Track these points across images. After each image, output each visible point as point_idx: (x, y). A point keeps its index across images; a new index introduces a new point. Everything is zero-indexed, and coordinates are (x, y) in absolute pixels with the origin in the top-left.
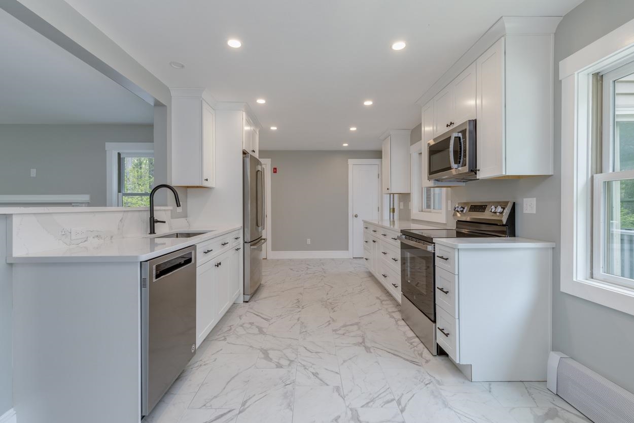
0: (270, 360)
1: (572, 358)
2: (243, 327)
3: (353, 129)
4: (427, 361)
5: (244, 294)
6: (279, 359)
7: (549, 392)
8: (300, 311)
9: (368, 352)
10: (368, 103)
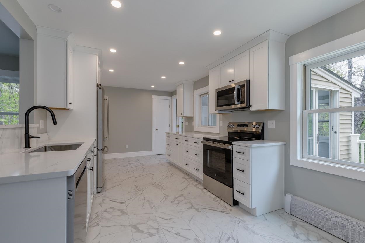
0: (142, 232)
1: (295, 195)
2: (107, 212)
3: (163, 77)
4: (231, 210)
5: (97, 187)
6: (148, 230)
7: (286, 213)
8: (142, 194)
9: (198, 212)
10: (182, 63)
